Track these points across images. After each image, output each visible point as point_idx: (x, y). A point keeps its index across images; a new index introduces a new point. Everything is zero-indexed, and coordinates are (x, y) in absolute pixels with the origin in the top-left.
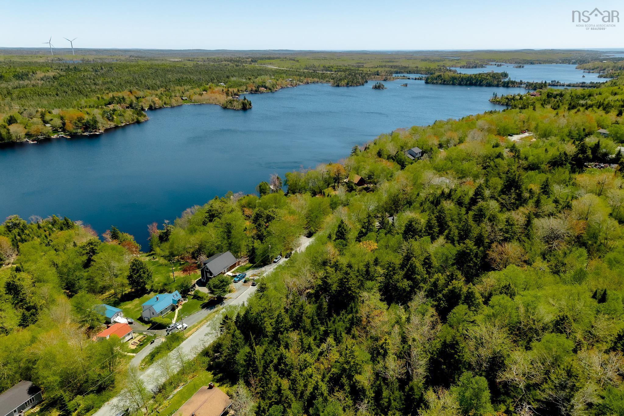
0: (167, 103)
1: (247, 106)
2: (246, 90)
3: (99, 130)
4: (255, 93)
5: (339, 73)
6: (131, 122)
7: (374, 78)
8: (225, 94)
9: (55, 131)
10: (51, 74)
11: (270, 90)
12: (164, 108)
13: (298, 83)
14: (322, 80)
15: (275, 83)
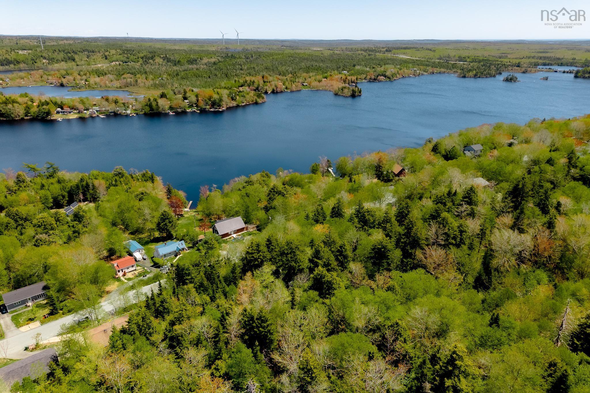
0: (288, 87)
1: (356, 93)
2: (365, 78)
3: (223, 107)
4: (373, 81)
5: (472, 64)
6: (250, 102)
7: (512, 70)
8: (342, 81)
9: (191, 106)
10: (213, 60)
11: (389, 79)
12: (285, 92)
13: (421, 73)
14: (449, 71)
15: (396, 72)
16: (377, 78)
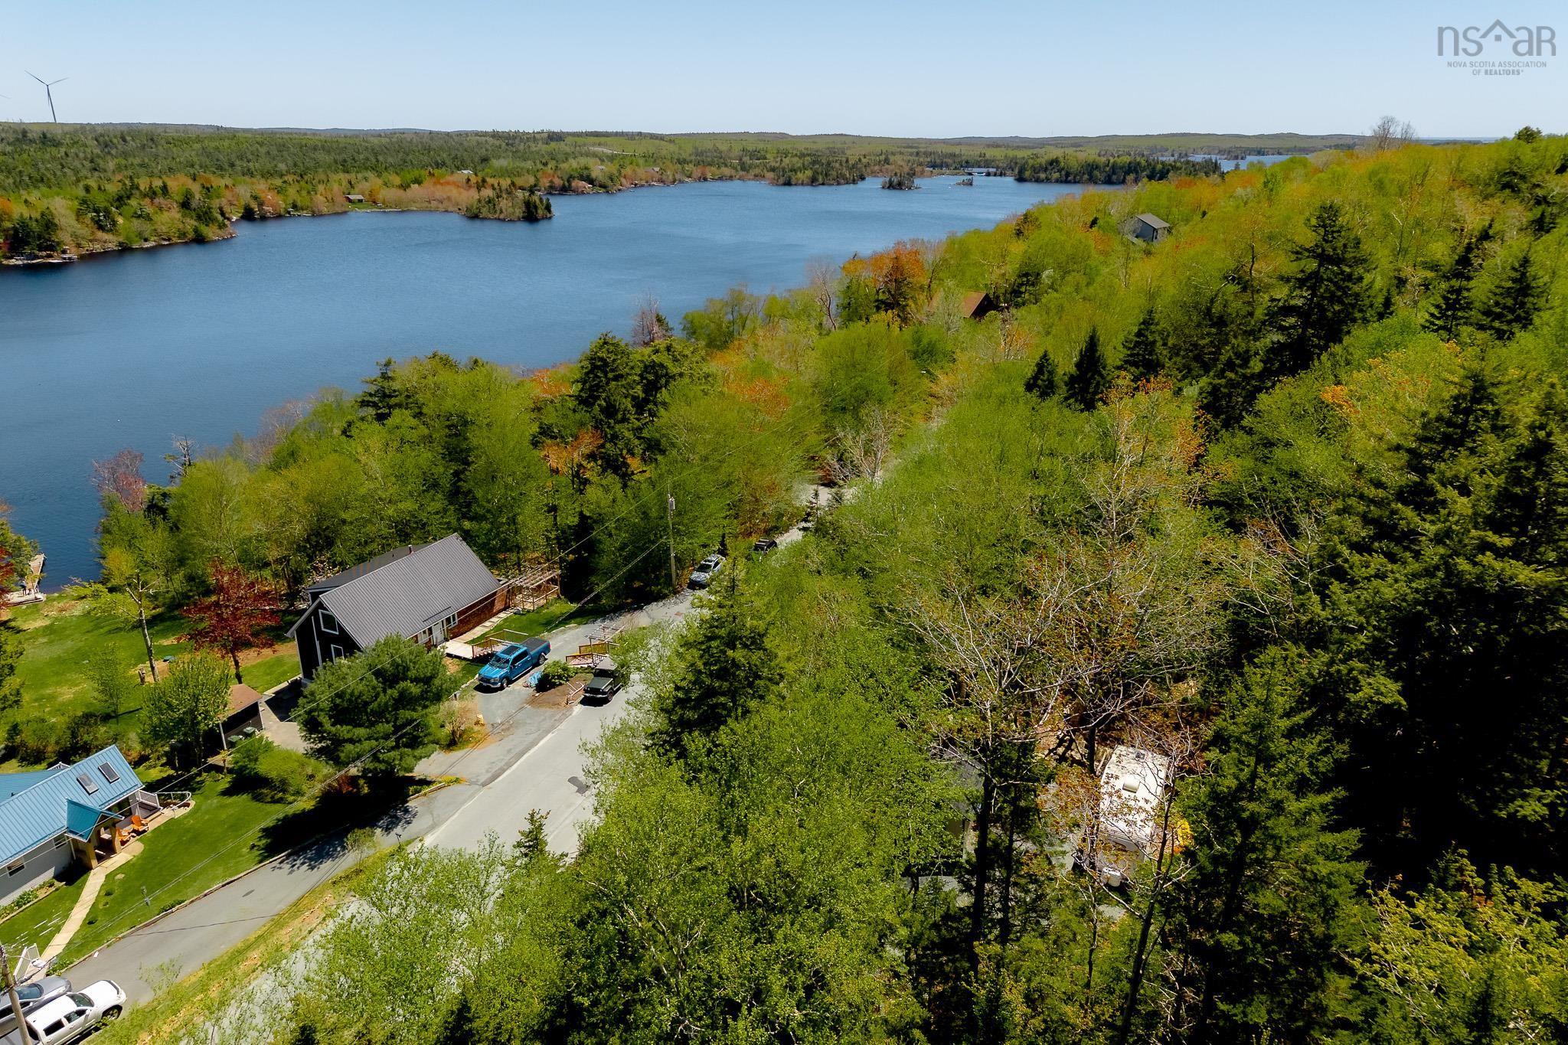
0: (299, 204)
1: (540, 212)
3: (63, 251)
4: (563, 192)
5: (787, 160)
6: (175, 240)
7: (881, 170)
8: (474, 188)
11: (604, 187)
12: (292, 216)
13: (678, 177)
14: (742, 173)
15: (615, 172)
16: (570, 185)
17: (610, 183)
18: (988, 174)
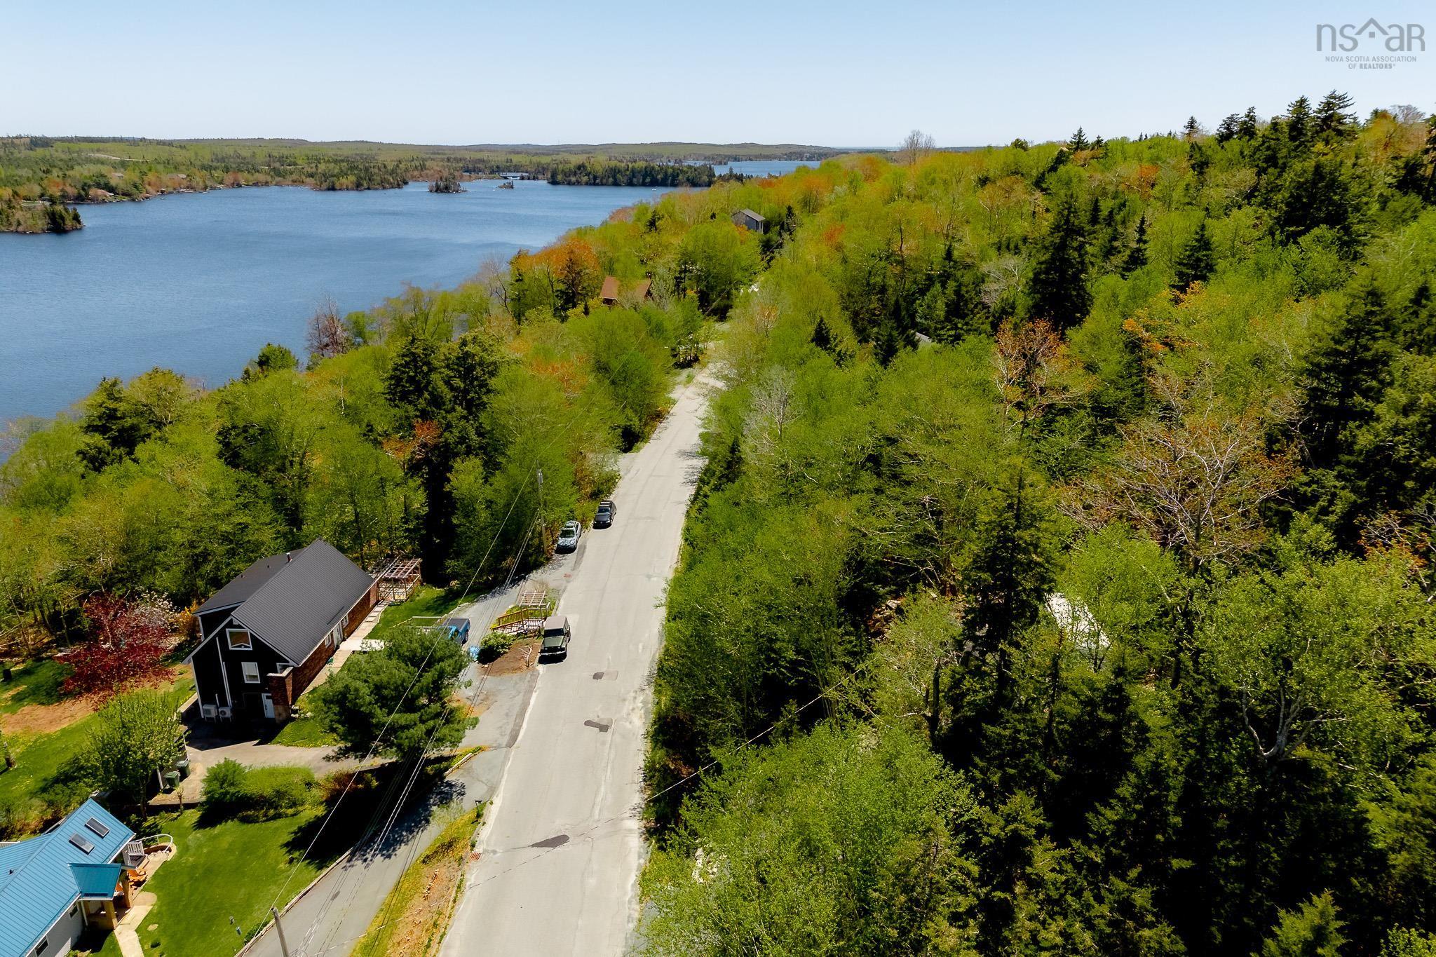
1: (67, 222)
11: (128, 195)
13: (209, 183)
14: (278, 179)
15: (137, 180)
16: (87, 194)
17: (135, 191)
18: (522, 178)
